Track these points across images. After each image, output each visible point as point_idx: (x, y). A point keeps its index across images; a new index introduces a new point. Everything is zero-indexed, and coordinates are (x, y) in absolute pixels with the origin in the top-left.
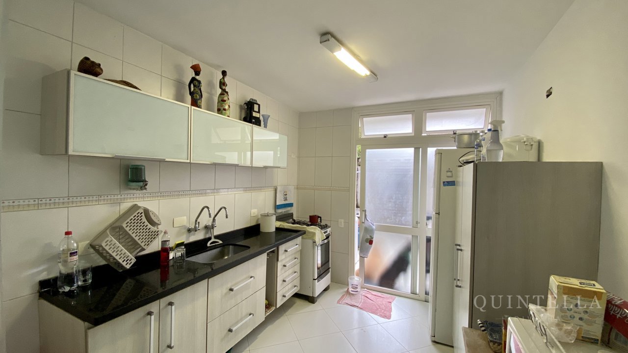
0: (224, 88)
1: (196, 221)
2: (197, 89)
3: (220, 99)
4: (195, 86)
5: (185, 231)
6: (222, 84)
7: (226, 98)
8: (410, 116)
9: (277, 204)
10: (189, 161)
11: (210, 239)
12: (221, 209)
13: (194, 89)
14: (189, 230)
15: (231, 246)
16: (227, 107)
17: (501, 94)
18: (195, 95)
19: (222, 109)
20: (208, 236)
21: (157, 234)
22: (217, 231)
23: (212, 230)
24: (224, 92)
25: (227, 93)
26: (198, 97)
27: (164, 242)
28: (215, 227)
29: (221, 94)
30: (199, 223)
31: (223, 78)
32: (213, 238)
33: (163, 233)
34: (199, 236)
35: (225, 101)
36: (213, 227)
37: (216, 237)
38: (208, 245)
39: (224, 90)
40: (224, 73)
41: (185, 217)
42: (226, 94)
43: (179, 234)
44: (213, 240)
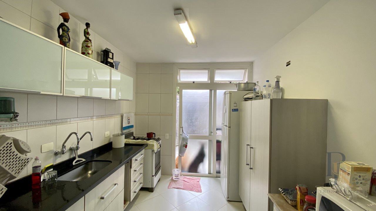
0: (88, 36)
1: (63, 145)
2: (66, 34)
3: (85, 45)
4: (63, 30)
5: (53, 154)
6: (86, 33)
7: (89, 45)
8: (207, 71)
9: (123, 127)
10: (62, 94)
11: (74, 158)
12: (86, 134)
13: (63, 33)
14: (56, 154)
15: (93, 162)
16: (90, 52)
17: (252, 63)
18: (64, 38)
19: (86, 53)
20: (72, 157)
21: (27, 161)
22: (80, 152)
23: (76, 151)
24: (87, 40)
25: (90, 40)
26: (67, 40)
27: (35, 168)
28: (79, 148)
29: (85, 41)
30: (65, 146)
31: (87, 28)
32: (77, 157)
33: (33, 160)
34: (65, 157)
35: (89, 47)
36: (77, 148)
37: (80, 156)
38: (74, 163)
39: (88, 38)
40: (88, 25)
41: (52, 143)
42: (89, 42)
43: (46, 159)
44: (77, 159)
